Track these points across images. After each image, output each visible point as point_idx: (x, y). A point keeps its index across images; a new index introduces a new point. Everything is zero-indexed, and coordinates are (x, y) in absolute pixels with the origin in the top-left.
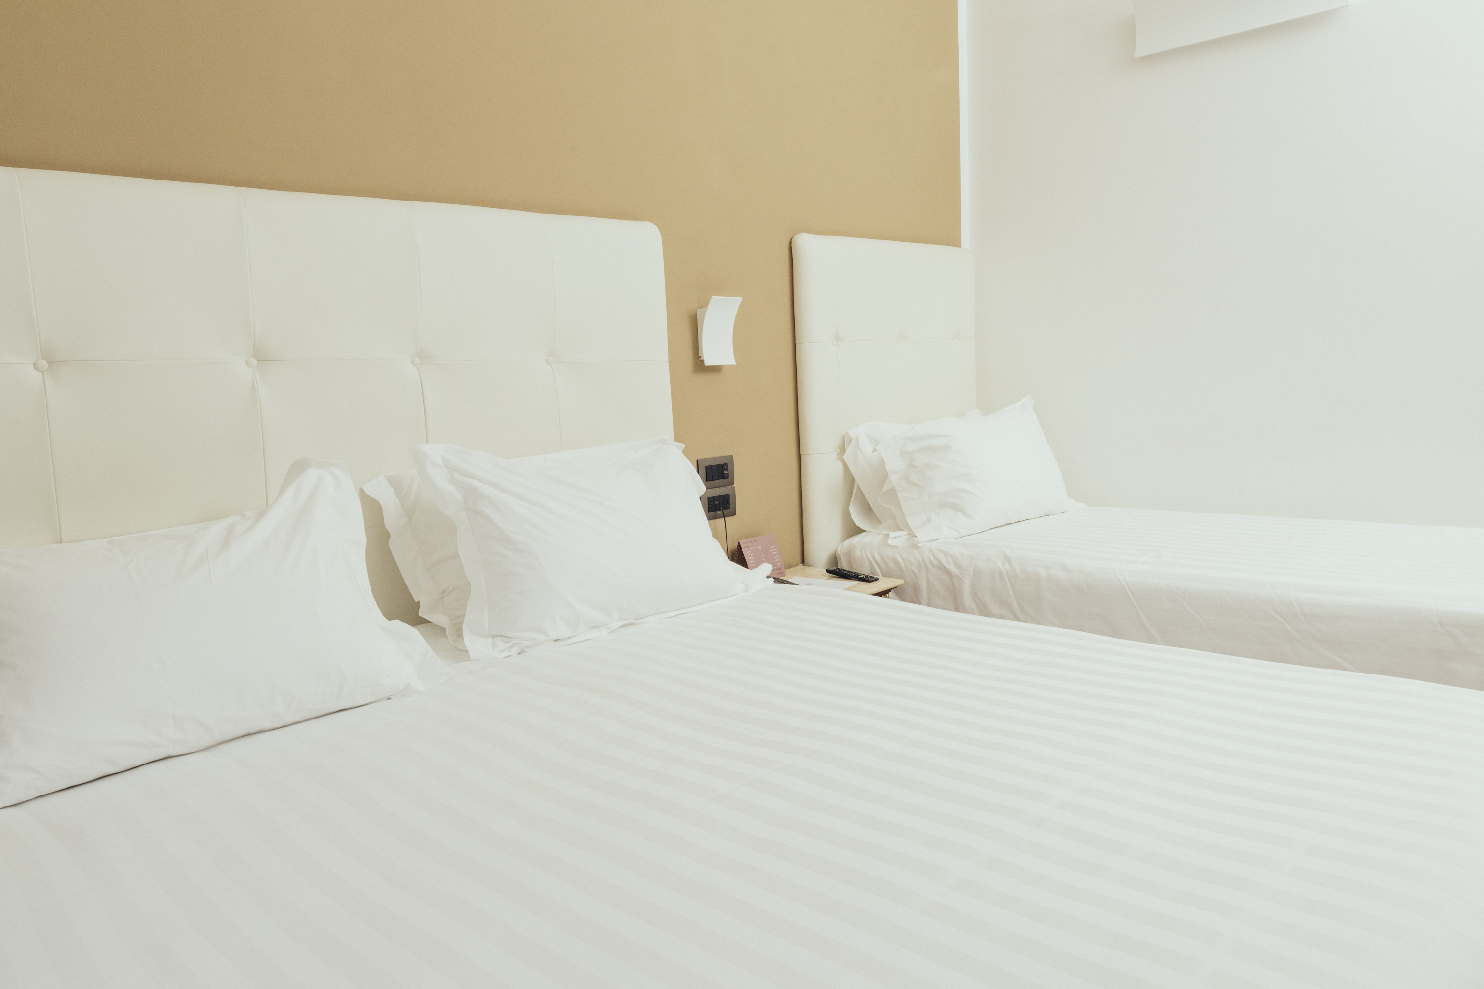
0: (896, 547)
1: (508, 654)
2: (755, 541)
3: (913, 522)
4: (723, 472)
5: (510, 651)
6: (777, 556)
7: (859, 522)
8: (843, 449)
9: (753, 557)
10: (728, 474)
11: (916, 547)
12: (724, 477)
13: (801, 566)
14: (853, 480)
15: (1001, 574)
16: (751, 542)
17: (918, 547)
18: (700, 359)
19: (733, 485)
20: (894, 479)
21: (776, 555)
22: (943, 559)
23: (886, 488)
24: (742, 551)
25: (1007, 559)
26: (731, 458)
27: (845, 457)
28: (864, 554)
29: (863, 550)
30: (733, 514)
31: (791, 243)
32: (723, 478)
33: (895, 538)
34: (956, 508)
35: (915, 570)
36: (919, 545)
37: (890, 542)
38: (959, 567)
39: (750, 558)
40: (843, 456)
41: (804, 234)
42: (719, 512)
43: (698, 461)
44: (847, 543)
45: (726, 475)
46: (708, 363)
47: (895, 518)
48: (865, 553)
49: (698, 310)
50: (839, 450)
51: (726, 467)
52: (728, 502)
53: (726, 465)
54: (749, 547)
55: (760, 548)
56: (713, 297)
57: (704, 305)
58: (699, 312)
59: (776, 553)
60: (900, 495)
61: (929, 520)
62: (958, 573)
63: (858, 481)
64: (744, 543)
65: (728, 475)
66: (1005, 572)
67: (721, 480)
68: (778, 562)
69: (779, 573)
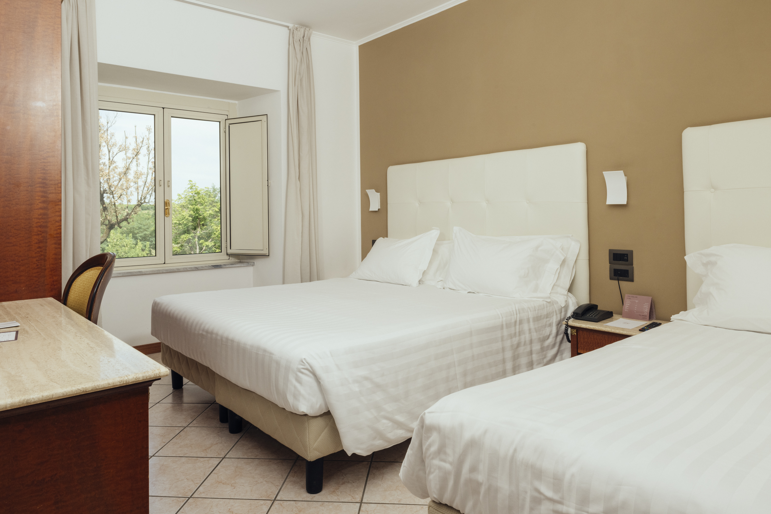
2: (636, 297)
9: (629, 304)
16: (633, 297)
19: (633, 266)
21: (647, 308)
26: (632, 252)
30: (632, 281)
39: (626, 304)
41: (688, 128)
43: (609, 250)
45: (626, 260)
51: (626, 256)
52: (629, 274)
53: (627, 254)
54: (630, 299)
55: (637, 301)
64: (628, 296)
65: (629, 260)
67: (623, 262)
68: (646, 312)
69: (643, 318)
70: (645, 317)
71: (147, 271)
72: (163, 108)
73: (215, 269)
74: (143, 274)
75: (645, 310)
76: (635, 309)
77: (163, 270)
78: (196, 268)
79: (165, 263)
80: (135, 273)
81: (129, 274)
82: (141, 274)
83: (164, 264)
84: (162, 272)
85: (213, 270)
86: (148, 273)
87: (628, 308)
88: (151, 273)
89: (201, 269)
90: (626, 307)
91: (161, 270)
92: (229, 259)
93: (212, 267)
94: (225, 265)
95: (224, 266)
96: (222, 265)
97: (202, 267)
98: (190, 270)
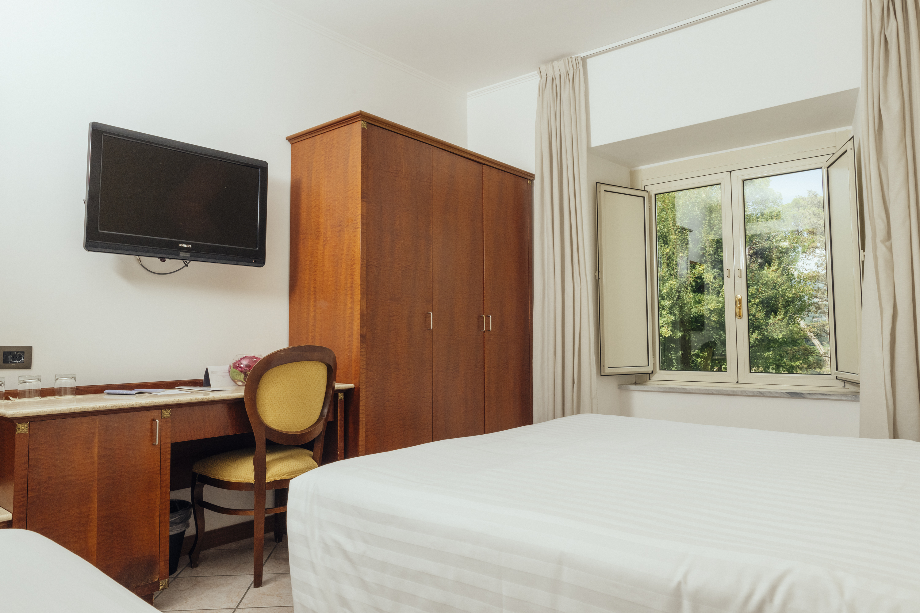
71: (692, 389)
72: (730, 172)
73: (792, 398)
74: (688, 392)
77: (713, 390)
78: (761, 392)
79: (738, 383)
80: (678, 390)
81: (672, 391)
82: (684, 392)
83: (736, 383)
84: (711, 393)
85: (789, 399)
86: (694, 392)
88: (697, 392)
89: (768, 396)
91: (710, 390)
92: (844, 387)
93: (788, 395)
94: (809, 394)
95: (809, 396)
96: (804, 393)
97: (770, 392)
98: (751, 394)
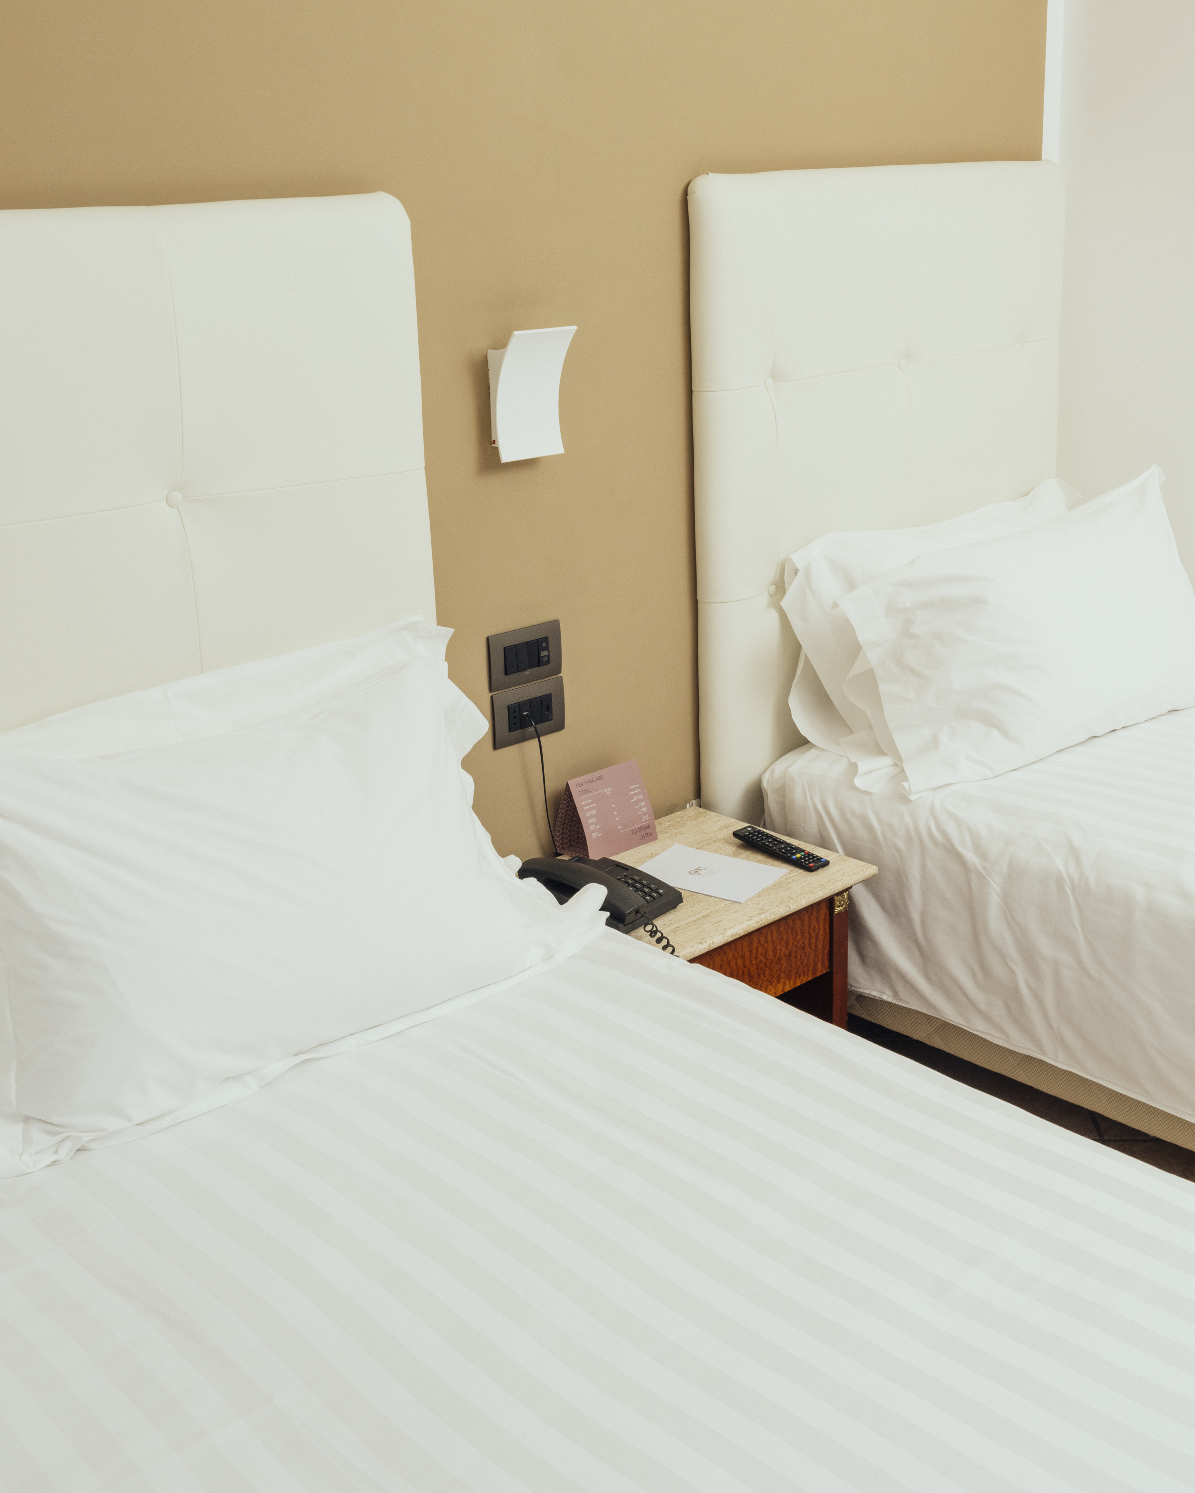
0: (868, 793)
1: (54, 1158)
2: (600, 778)
3: (904, 742)
4: (539, 654)
5: (56, 1152)
6: (642, 804)
7: (805, 725)
8: (780, 588)
9: (594, 812)
10: (548, 656)
11: (904, 798)
12: (539, 663)
13: (692, 810)
14: (798, 648)
15: (1060, 882)
16: (592, 781)
17: (909, 801)
18: (493, 445)
19: (560, 675)
20: (873, 656)
21: (641, 800)
22: (953, 833)
23: (858, 668)
24: (573, 802)
25: (1074, 852)
26: (555, 626)
27: (784, 604)
28: (809, 798)
29: (807, 790)
30: (560, 727)
31: (685, 193)
32: (539, 666)
33: (871, 772)
34: (989, 721)
35: (901, 845)
36: (912, 798)
37: (858, 782)
38: (982, 854)
39: (588, 814)
40: (781, 601)
41: (712, 175)
42: (531, 729)
43: (488, 639)
44: (780, 767)
45: (546, 659)
46: (506, 456)
47: (871, 728)
48: (811, 798)
49: (489, 350)
50: (773, 588)
51: (544, 645)
52: (549, 707)
53: (546, 639)
54: (587, 791)
55: (608, 791)
56: (516, 333)
57: (501, 344)
58: (492, 354)
59: (640, 797)
60: (883, 687)
61: (935, 742)
62: (979, 867)
63: (807, 649)
64: (578, 785)
65: (549, 659)
66: (1068, 882)
67: (535, 670)
68: (645, 814)
69: (644, 837)
70: (647, 831)
75: (639, 810)
76: (617, 819)
87: (596, 824)
90: (592, 824)
